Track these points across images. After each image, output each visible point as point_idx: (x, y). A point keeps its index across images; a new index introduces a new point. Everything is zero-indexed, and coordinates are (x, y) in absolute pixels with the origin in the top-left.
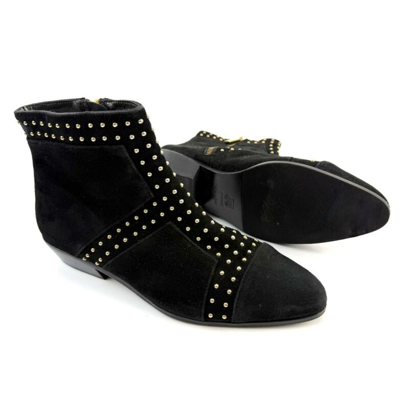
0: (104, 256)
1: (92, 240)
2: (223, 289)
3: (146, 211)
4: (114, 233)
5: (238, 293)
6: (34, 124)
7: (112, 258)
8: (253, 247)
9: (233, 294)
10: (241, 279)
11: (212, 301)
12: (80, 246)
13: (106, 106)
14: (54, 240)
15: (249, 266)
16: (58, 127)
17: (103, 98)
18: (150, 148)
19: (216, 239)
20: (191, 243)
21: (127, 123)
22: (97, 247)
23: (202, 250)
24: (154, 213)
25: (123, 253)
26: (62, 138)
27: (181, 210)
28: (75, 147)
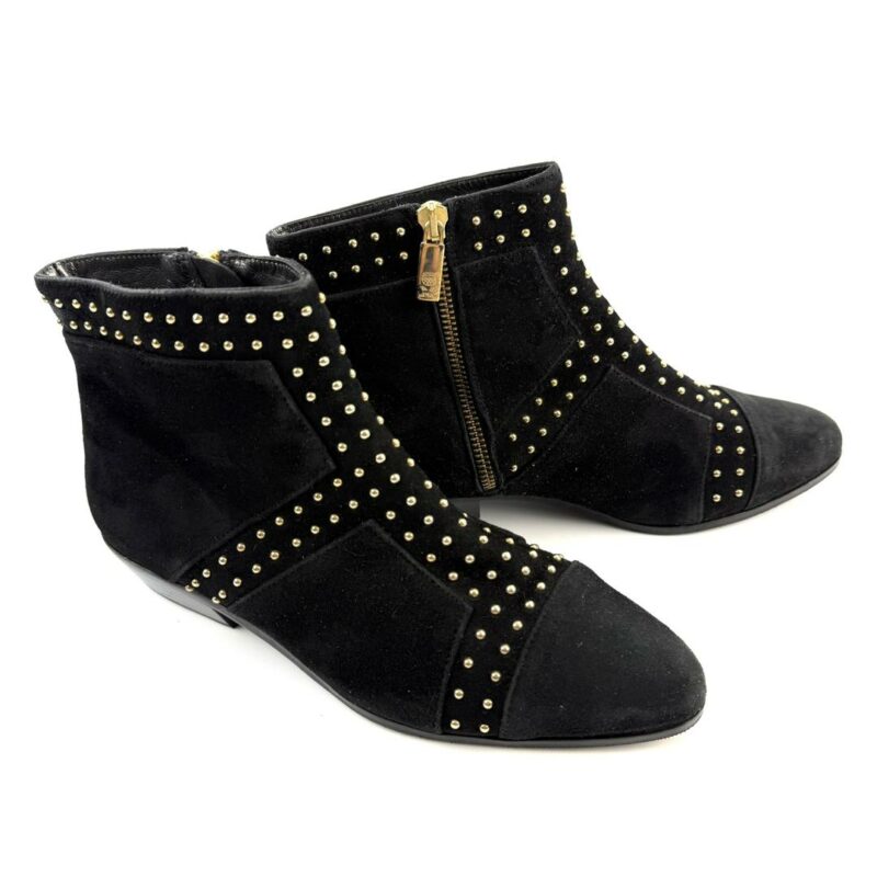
0: (229, 588)
1: (204, 554)
2: (482, 669)
3: (318, 497)
4: (250, 540)
5: (514, 679)
6: (77, 306)
7: (246, 593)
8: (550, 573)
9: (504, 681)
10: (520, 650)
11: (459, 695)
12: (179, 563)
13: (232, 267)
14: (124, 546)
15: (538, 621)
16: (127, 318)
17: (226, 250)
18: (327, 367)
19: (470, 559)
20: (414, 566)
21: (277, 315)
22: (214, 567)
23: (438, 582)
24: (336, 501)
25: (270, 582)
26: (137, 341)
27: (394, 497)
28: (165, 361)
